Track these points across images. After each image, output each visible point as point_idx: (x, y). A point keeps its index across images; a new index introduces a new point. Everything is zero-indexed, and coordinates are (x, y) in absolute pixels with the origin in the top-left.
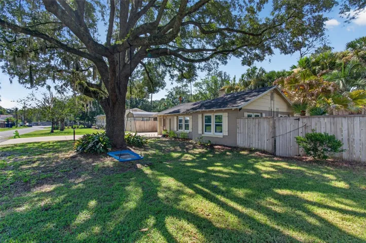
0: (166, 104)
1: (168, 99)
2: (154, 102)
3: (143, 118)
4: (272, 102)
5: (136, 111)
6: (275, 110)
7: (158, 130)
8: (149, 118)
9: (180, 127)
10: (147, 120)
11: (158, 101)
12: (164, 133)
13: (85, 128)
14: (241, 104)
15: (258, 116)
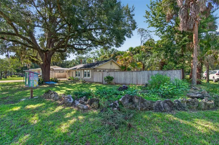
0: (74, 63)
1: (76, 60)
2: (68, 61)
3: (60, 71)
4: (111, 65)
5: (56, 67)
6: (113, 68)
7: (67, 77)
8: (63, 71)
9: (77, 75)
10: (62, 72)
11: (70, 61)
12: (69, 78)
13: (19, 77)
14: (96, 66)
15: (104, 71)
